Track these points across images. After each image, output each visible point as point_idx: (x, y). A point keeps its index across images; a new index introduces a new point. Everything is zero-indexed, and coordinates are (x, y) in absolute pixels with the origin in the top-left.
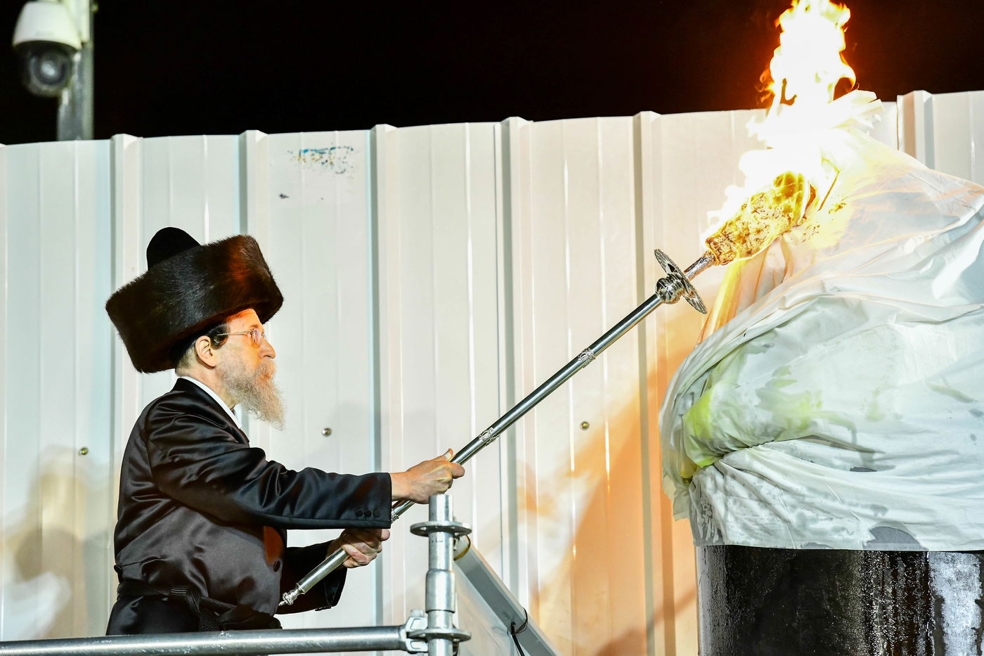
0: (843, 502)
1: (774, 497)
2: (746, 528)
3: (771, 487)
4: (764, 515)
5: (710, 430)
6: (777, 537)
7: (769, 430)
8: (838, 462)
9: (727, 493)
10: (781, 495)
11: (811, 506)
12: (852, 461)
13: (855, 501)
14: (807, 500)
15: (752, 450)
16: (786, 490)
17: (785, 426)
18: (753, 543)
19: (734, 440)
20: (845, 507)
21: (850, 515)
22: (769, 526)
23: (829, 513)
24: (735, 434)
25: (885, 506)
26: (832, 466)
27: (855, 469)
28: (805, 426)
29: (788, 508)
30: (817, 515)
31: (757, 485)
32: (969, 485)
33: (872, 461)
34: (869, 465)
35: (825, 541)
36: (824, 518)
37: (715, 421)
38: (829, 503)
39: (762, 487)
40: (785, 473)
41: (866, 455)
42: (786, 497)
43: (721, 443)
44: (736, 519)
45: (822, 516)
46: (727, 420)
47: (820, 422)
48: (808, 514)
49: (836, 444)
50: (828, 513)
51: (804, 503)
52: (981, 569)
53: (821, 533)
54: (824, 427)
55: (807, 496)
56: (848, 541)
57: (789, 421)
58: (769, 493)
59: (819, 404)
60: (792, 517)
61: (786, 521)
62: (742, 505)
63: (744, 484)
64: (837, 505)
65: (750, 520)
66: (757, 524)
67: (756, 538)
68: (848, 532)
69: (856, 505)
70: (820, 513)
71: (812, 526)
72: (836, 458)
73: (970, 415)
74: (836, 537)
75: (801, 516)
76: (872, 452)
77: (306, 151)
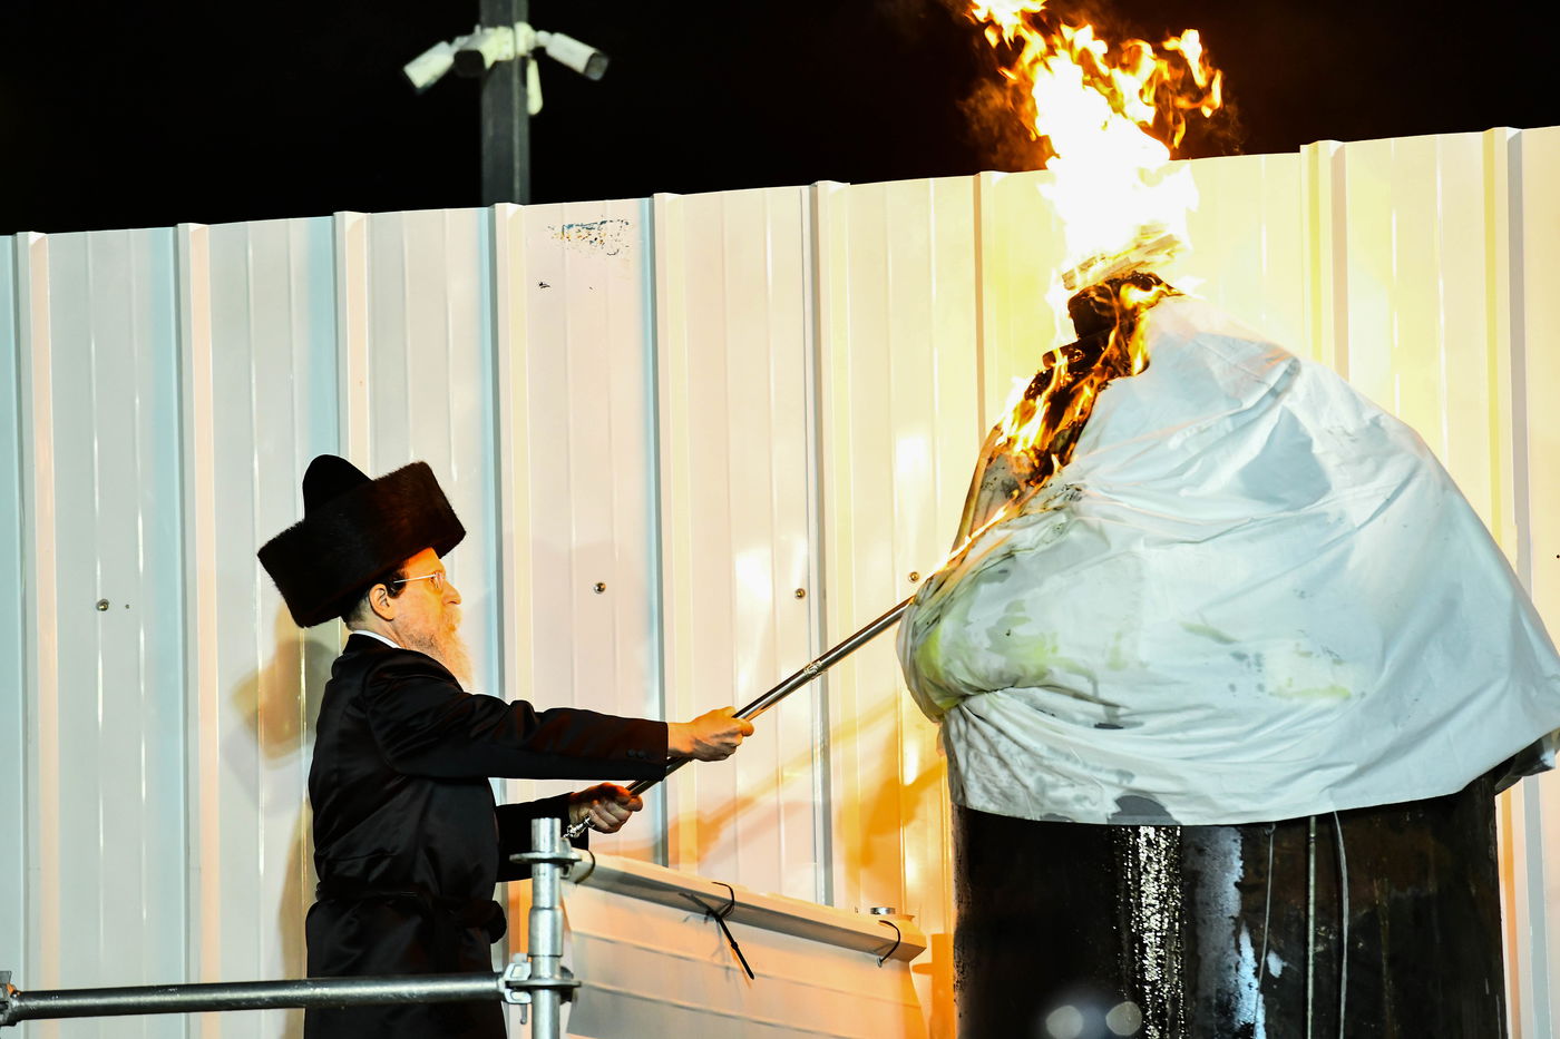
1: (1012, 756)
3: (1010, 743)
6: (1016, 804)
7: (1005, 677)
10: (1019, 754)
13: (1098, 764)
14: (1046, 762)
17: (1021, 674)
19: (969, 686)
22: (1007, 791)
27: (1100, 726)
29: (1027, 770)
30: (1058, 780)
31: (995, 739)
33: (1118, 717)
35: (1065, 812)
36: (1063, 783)
37: (946, 664)
39: (999, 742)
43: (956, 689)
46: (958, 663)
47: (1056, 670)
55: (1048, 759)
57: (1025, 671)
58: (1007, 751)
62: (982, 761)
65: (990, 781)
66: (996, 786)
67: (996, 803)
68: (1091, 802)
70: (1061, 778)
72: (1078, 711)
77: (570, 226)
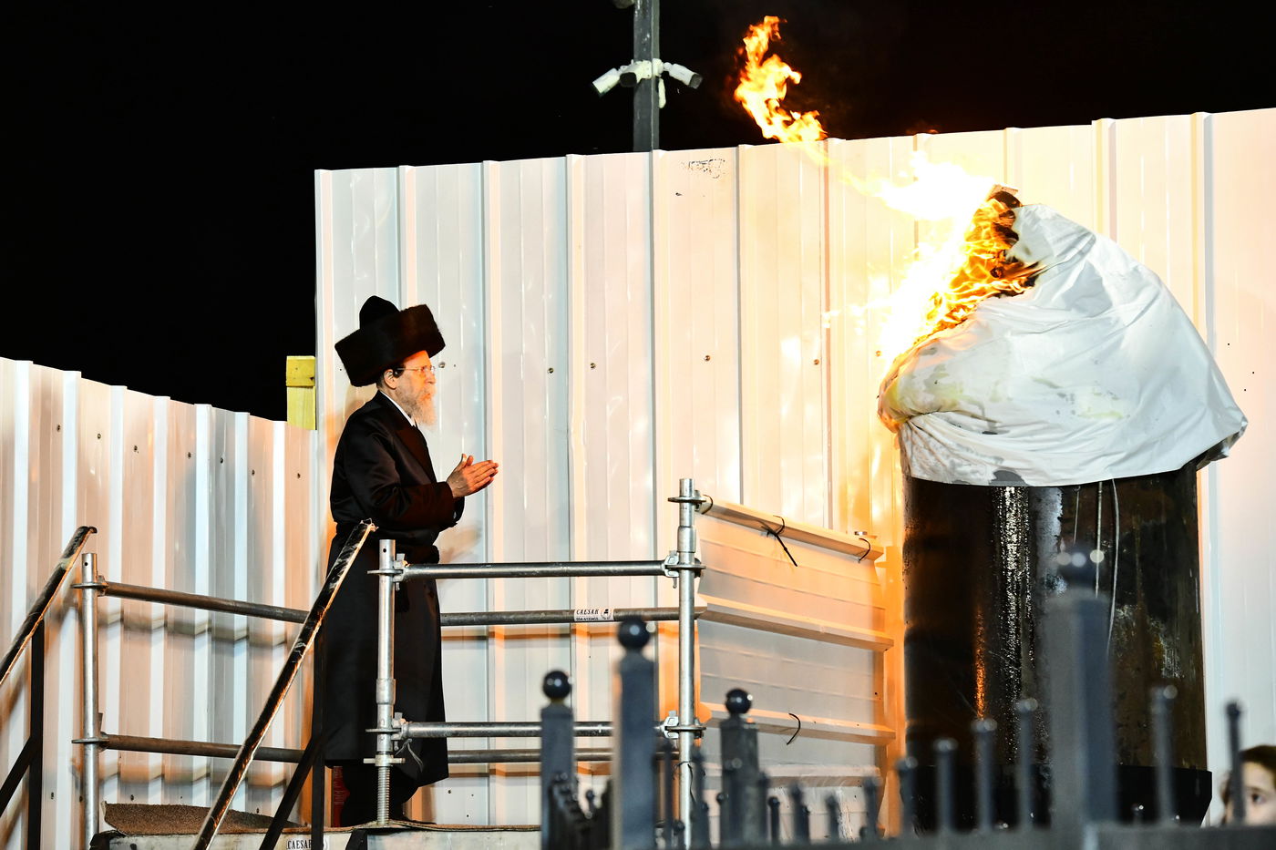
0: (977, 454)
2: (922, 467)
3: (936, 442)
4: (932, 460)
5: (898, 404)
6: (939, 475)
7: (934, 406)
8: (974, 428)
9: (913, 443)
10: (940, 448)
11: (958, 456)
12: (983, 427)
13: (985, 453)
14: (955, 452)
15: (926, 416)
16: (944, 445)
17: (942, 404)
18: (926, 477)
20: (978, 458)
21: (981, 463)
22: (934, 468)
23: (970, 462)
24: (914, 409)
25: (1003, 457)
26: (972, 430)
27: (986, 433)
28: (954, 405)
29: (945, 456)
30: (962, 462)
31: (927, 440)
32: (1056, 443)
33: (995, 427)
34: (994, 431)
35: (966, 479)
38: (968, 455)
39: (930, 442)
40: (943, 433)
41: (992, 424)
42: (944, 449)
44: (917, 460)
45: (965, 463)
47: (962, 402)
48: (957, 461)
49: (974, 416)
50: (967, 460)
51: (952, 453)
52: (1062, 497)
53: (964, 474)
54: (964, 406)
56: (980, 480)
57: (945, 403)
59: (961, 391)
60: (947, 463)
61: (944, 465)
62: (920, 451)
63: (921, 438)
64: (973, 456)
65: (924, 462)
66: (928, 465)
67: (927, 474)
68: (980, 474)
69: (985, 456)
70: (964, 461)
71: (959, 469)
72: (974, 425)
73: (1058, 397)
74: (973, 476)
75: (952, 462)
76: (995, 422)
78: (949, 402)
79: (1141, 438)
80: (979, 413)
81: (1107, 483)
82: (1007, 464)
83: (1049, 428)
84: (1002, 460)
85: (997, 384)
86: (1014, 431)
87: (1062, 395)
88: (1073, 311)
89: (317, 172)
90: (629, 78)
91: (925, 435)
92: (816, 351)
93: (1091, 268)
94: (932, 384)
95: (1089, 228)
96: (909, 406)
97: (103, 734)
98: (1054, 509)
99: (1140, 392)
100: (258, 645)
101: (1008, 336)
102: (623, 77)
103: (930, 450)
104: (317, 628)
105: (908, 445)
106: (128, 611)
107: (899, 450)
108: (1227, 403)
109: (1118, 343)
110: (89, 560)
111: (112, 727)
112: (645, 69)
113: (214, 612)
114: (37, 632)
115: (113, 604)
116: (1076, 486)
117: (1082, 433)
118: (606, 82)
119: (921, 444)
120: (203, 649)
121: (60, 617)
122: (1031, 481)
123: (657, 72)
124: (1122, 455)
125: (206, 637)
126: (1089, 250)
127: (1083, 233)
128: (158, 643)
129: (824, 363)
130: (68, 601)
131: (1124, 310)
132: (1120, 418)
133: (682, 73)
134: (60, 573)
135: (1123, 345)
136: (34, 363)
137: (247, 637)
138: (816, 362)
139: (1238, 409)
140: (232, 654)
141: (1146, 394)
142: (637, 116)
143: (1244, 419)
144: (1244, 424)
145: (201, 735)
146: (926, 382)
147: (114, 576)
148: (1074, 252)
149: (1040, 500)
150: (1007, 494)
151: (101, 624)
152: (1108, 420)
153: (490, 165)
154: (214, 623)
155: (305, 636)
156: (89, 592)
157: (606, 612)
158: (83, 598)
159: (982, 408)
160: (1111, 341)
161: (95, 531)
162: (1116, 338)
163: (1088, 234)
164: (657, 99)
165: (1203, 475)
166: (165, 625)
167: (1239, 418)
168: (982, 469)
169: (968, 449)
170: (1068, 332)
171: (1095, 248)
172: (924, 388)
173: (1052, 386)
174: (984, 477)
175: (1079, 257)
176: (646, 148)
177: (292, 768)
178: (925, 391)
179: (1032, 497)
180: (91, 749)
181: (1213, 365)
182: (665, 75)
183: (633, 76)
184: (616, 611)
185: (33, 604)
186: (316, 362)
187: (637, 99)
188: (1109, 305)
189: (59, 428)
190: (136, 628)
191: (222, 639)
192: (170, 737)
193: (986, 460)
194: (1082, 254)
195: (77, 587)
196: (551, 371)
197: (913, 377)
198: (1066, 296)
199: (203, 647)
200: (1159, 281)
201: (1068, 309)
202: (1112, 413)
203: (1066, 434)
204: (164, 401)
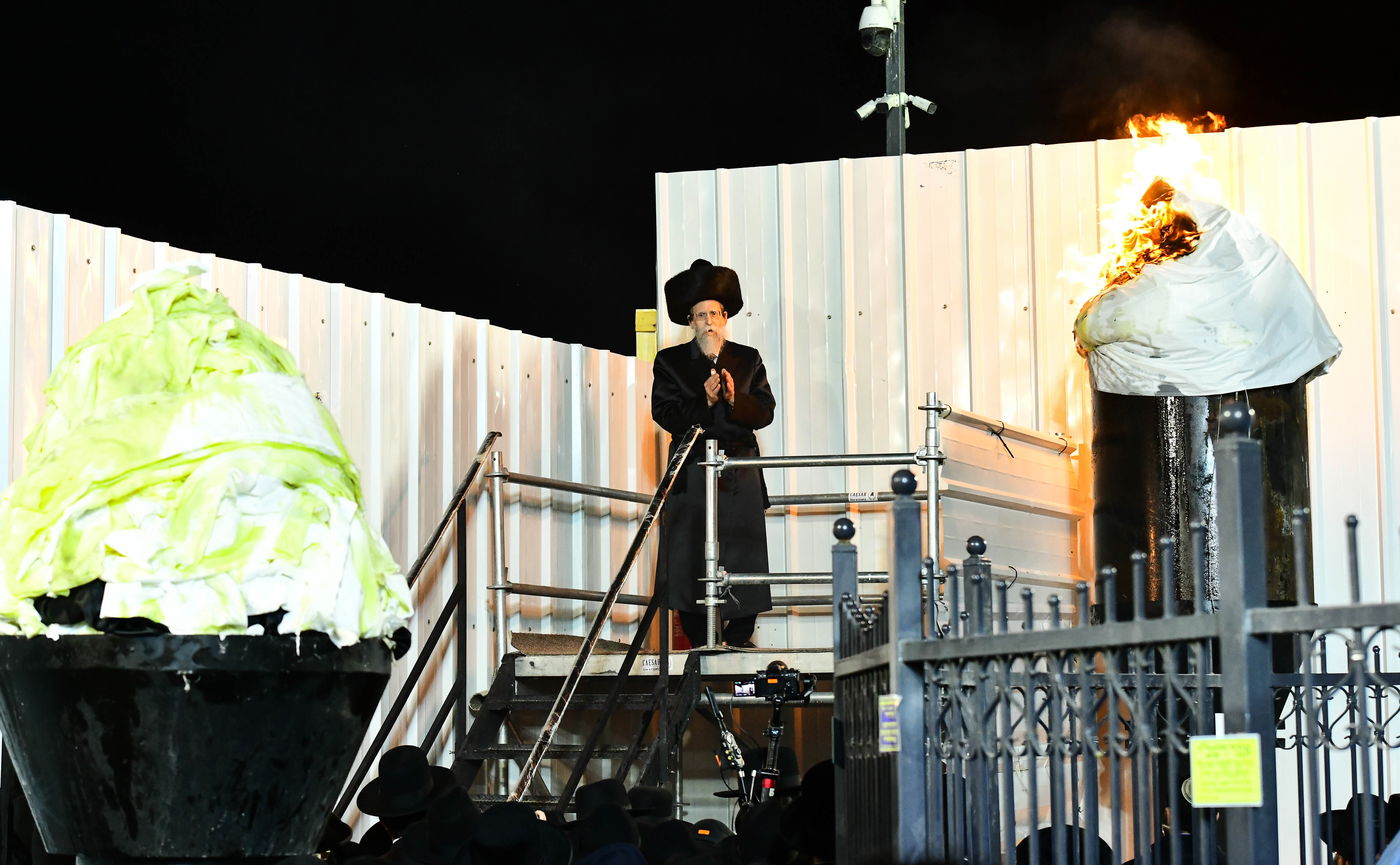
0: (1146, 373)
2: (1105, 383)
3: (1115, 364)
4: (1113, 378)
5: (1087, 337)
6: (1118, 389)
7: (1114, 337)
8: (1143, 354)
9: (1099, 365)
10: (1119, 368)
11: (1132, 375)
12: (1150, 353)
14: (1130, 372)
15: (1108, 345)
16: (1121, 366)
17: (1120, 336)
18: (1108, 390)
19: (1100, 342)
20: (1146, 375)
21: (1148, 379)
22: (1115, 384)
23: (1140, 379)
24: (1098, 339)
25: (1165, 375)
26: (1140, 354)
27: (1151, 357)
28: (1128, 337)
29: (1123, 375)
31: (1110, 364)
32: (1204, 364)
33: (1159, 353)
34: (1157, 355)
35: (1138, 392)
37: (1091, 334)
38: (1140, 373)
40: (1120, 357)
41: (1156, 350)
42: (1122, 371)
43: (1094, 343)
44: (1102, 379)
45: (1137, 380)
46: (1095, 333)
47: (1135, 335)
48: (1131, 378)
49: (1144, 345)
50: (1139, 377)
51: (1128, 373)
52: (1208, 404)
53: (1137, 388)
54: (1136, 337)
55: (1130, 370)
56: (1148, 392)
57: (1122, 335)
58: (1115, 368)
59: (1134, 326)
60: (1124, 379)
61: (1122, 382)
62: (1104, 372)
63: (1105, 362)
64: (1144, 374)
65: (1108, 380)
66: (1111, 382)
67: (1110, 389)
68: (1148, 388)
69: (1150, 374)
70: (1136, 378)
71: (1133, 384)
72: (1142, 351)
73: (1205, 331)
74: (1143, 390)
75: (1128, 379)
76: (1158, 349)
78: (1125, 335)
79: (1266, 360)
80: (1147, 342)
81: (1242, 393)
82: (1168, 379)
83: (1199, 353)
84: (1165, 377)
85: (1160, 320)
86: (1173, 355)
87: (1208, 329)
88: (1215, 267)
89: (656, 174)
90: (882, 107)
91: (1107, 359)
92: (1025, 301)
93: (1228, 235)
94: (1112, 322)
95: (1225, 206)
96: (1096, 338)
97: (509, 582)
98: (1202, 413)
99: (1265, 327)
100: (619, 519)
101: (1168, 285)
102: (878, 105)
103: (1111, 370)
104: (661, 504)
105: (1095, 367)
106: (524, 494)
107: (1088, 371)
108: (1328, 334)
109: (1249, 288)
110: (496, 456)
111: (515, 578)
112: (894, 100)
113: (586, 496)
114: (461, 507)
115: (514, 489)
116: (1219, 395)
117: (1223, 356)
118: (866, 110)
119: (1104, 366)
120: (578, 521)
121: (476, 498)
122: (1185, 392)
123: (903, 103)
124: (1252, 373)
125: (580, 513)
126: (1225, 223)
127: (1221, 210)
128: (546, 517)
129: (1032, 309)
130: (481, 487)
131: (1252, 266)
132: (1251, 345)
133: (923, 103)
134: (476, 466)
135: (1252, 292)
136: (457, 313)
137: (610, 514)
138: (1026, 309)
139: (1336, 338)
140: (600, 525)
141: (1269, 327)
142: (889, 134)
143: (1340, 345)
144: (1340, 349)
145: (578, 584)
146: (1108, 320)
147: (515, 468)
148: (1215, 223)
149: (1192, 406)
150: (1169, 402)
151: (506, 503)
152: (1240, 347)
153: (783, 167)
154: (586, 503)
155: (653, 510)
156: (497, 480)
157: (872, 494)
158: (492, 484)
159: (1149, 339)
160: (1243, 289)
161: (500, 435)
162: (1247, 285)
163: (1224, 210)
164: (904, 121)
165: (1310, 387)
166: (551, 505)
167: (1336, 344)
168: (1148, 383)
169: (1139, 369)
170: (1212, 282)
171: (1231, 221)
172: (1106, 324)
173: (1200, 322)
174: (1150, 389)
175: (1218, 227)
176: (896, 153)
177: (643, 609)
178: (1107, 327)
179: (1186, 404)
180: (500, 593)
181: (1317, 306)
182: (909, 104)
183: (886, 105)
184: (880, 493)
185: (458, 487)
186: (657, 315)
187: (889, 122)
188: (1240, 262)
189: (474, 361)
190: (532, 507)
191: (592, 515)
192: (556, 586)
193: (1154, 377)
194: (1221, 225)
195: (489, 476)
196: (829, 317)
197: (1098, 317)
198: (1209, 256)
199: (578, 520)
200: (1277, 245)
201: (1211, 266)
202: (1245, 341)
203: (1209, 357)
204: (548, 342)
